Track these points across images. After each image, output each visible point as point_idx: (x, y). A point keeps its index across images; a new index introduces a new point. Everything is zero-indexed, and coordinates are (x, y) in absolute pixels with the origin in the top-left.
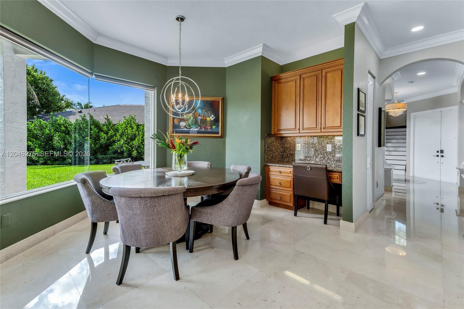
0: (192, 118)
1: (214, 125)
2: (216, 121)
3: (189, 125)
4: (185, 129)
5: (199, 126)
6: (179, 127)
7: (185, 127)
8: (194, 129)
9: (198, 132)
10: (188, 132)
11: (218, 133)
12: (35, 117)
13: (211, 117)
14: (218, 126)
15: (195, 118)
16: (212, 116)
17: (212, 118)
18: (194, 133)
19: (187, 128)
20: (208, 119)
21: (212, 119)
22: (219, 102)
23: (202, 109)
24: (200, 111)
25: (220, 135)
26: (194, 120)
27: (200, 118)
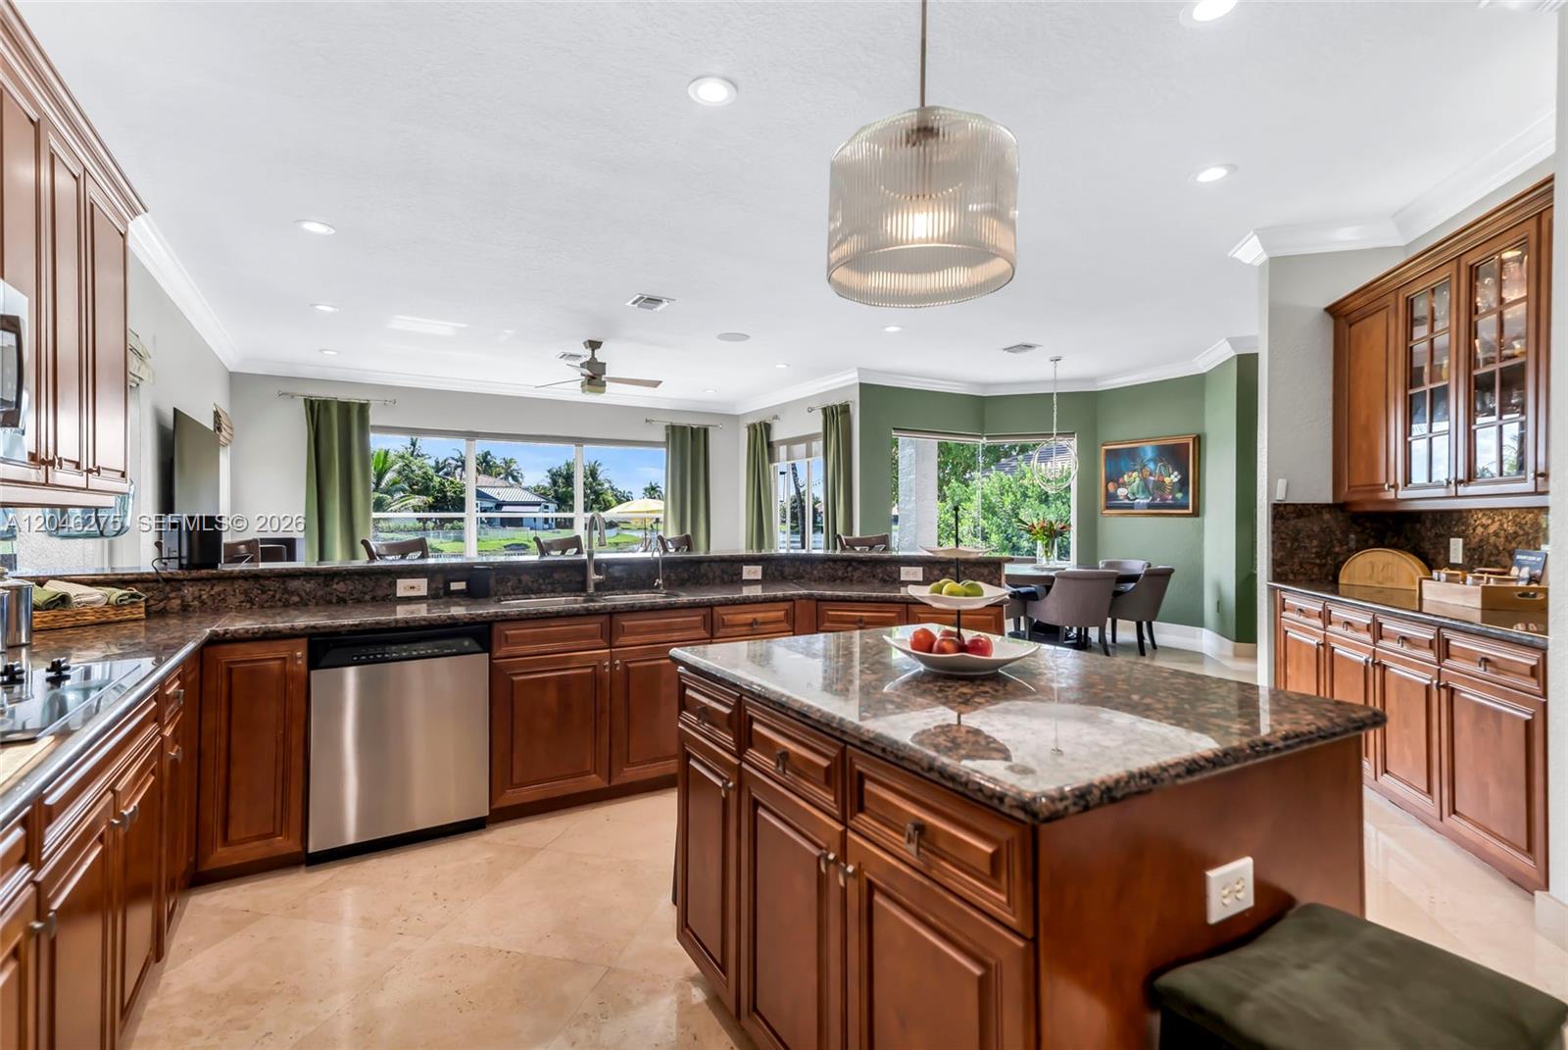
0: (1137, 479)
1: (1180, 491)
2: (1183, 484)
3: (1134, 494)
4: (1127, 501)
5: (1150, 494)
6: (1115, 497)
7: (1127, 497)
8: (1142, 501)
9: (1149, 506)
10: (1131, 507)
11: (1187, 508)
12: (993, 467)
13: (1172, 476)
14: (1186, 493)
15: (1144, 480)
16: (1176, 473)
17: (1175, 477)
18: (1141, 507)
19: (1128, 499)
20: (1167, 480)
21: (1176, 480)
22: (1188, 444)
23: (1155, 461)
24: (1151, 466)
25: (1190, 511)
26: (1142, 483)
27: (1152, 478)
